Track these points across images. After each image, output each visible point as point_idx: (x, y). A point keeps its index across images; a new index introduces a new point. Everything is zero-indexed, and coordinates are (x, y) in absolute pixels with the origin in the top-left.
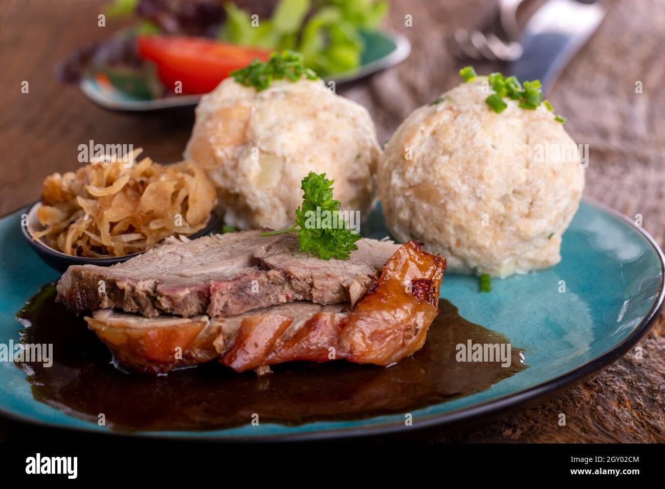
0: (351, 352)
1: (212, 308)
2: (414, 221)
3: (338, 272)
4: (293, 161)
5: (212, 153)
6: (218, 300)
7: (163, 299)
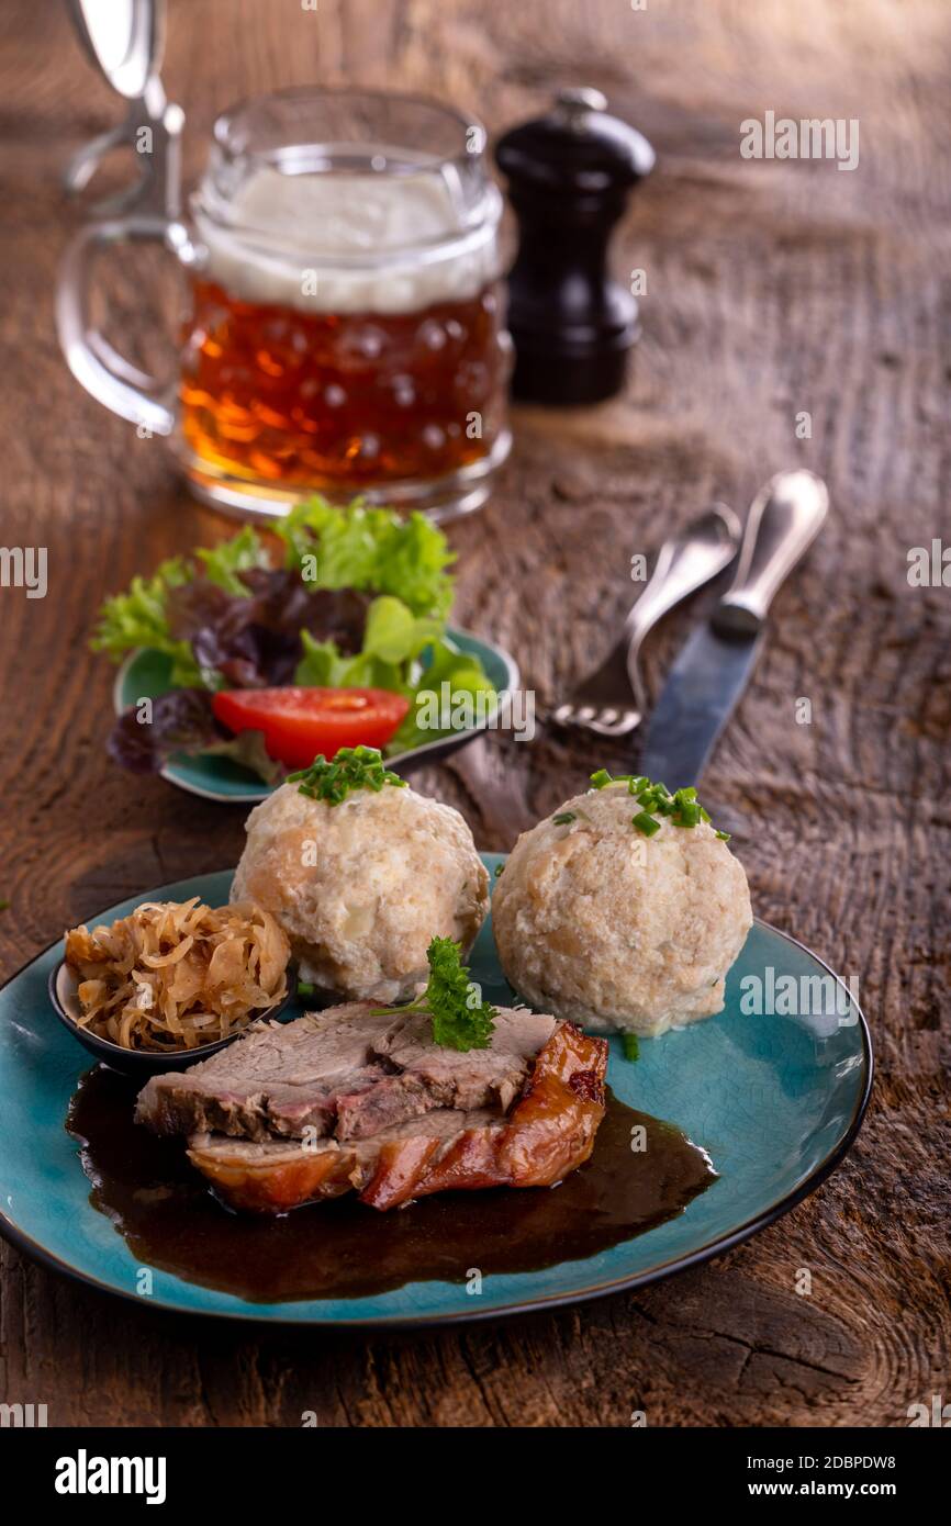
0: (512, 1175)
1: (340, 1131)
2: (547, 977)
3: (482, 1069)
4: (389, 902)
5: (281, 892)
6: (347, 1120)
7: (281, 1122)
